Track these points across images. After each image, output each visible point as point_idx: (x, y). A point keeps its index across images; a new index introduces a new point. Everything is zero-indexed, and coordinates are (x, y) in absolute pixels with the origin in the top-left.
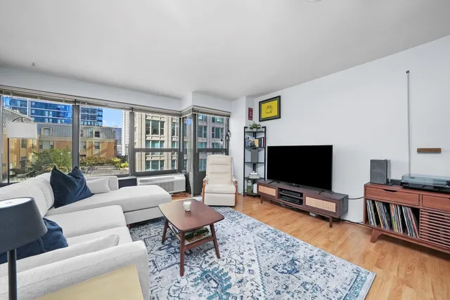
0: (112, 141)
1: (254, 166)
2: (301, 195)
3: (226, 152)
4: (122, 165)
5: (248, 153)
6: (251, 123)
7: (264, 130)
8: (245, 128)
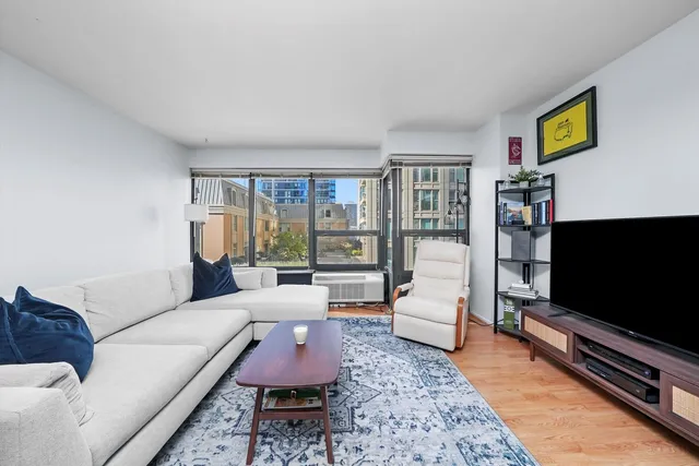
0: (344, 221)
1: (527, 271)
2: (655, 374)
3: (463, 236)
4: (354, 252)
5: (506, 240)
6: (515, 170)
7: (548, 183)
8: (497, 182)
